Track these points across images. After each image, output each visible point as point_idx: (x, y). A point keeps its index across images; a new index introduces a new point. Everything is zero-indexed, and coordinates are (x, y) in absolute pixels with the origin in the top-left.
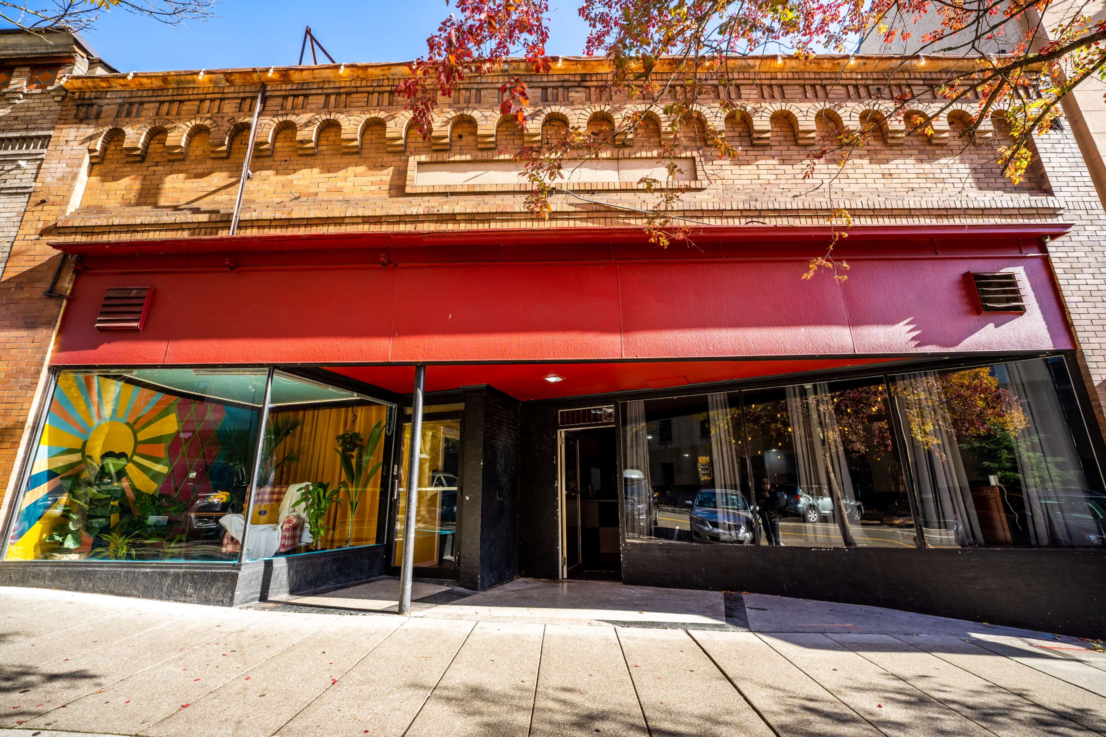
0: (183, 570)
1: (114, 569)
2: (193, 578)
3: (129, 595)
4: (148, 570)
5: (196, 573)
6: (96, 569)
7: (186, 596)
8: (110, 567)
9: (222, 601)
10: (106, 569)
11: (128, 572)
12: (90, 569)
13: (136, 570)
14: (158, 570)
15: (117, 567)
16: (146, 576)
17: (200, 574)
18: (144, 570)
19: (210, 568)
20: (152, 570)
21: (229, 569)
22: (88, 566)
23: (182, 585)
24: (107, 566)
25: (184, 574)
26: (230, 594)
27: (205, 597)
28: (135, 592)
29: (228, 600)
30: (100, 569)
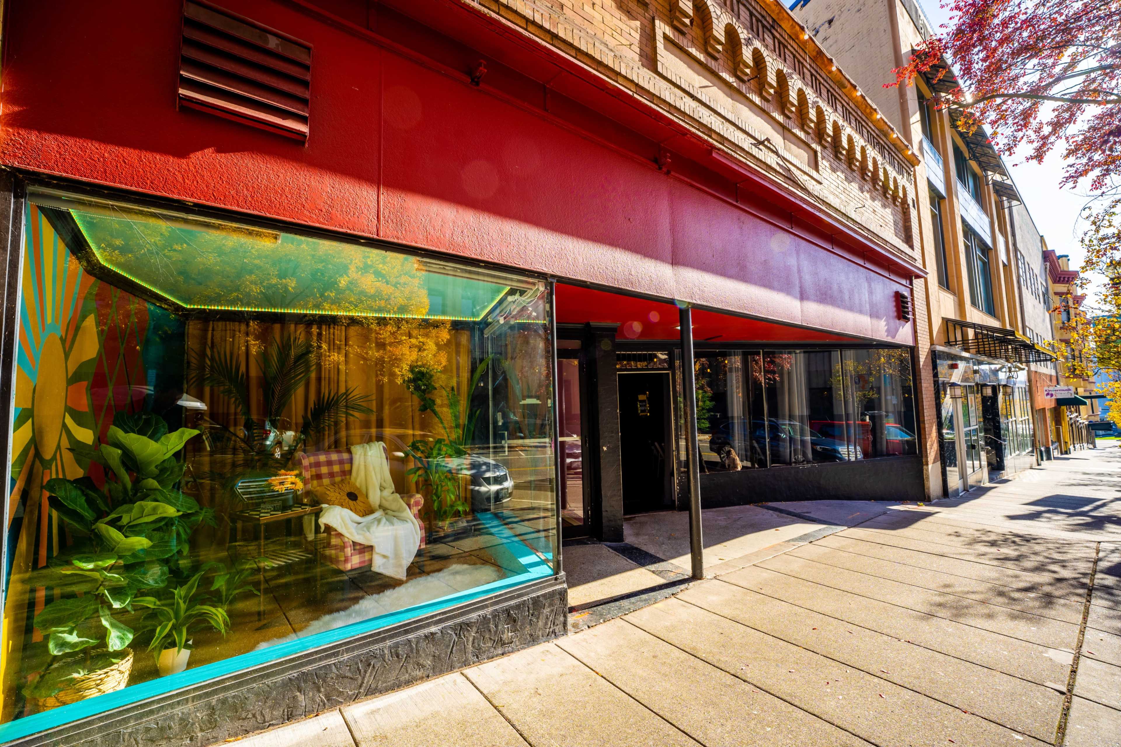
0: (490, 609)
1: (365, 650)
2: (509, 614)
3: (409, 683)
4: (433, 629)
5: (512, 607)
6: (323, 663)
7: (503, 644)
8: (353, 649)
9: (554, 632)
10: (346, 657)
11: (397, 645)
12: (309, 668)
13: (410, 636)
14: (450, 623)
15: (369, 644)
16: (433, 639)
17: (518, 607)
18: (426, 631)
19: (527, 594)
20: (440, 626)
21: (551, 585)
22: (302, 665)
23: (496, 632)
24: (347, 651)
25: (495, 615)
26: (562, 619)
27: (531, 635)
28: (419, 673)
29: (561, 627)
30: (332, 661)
